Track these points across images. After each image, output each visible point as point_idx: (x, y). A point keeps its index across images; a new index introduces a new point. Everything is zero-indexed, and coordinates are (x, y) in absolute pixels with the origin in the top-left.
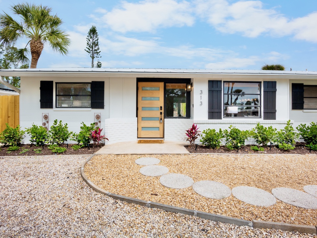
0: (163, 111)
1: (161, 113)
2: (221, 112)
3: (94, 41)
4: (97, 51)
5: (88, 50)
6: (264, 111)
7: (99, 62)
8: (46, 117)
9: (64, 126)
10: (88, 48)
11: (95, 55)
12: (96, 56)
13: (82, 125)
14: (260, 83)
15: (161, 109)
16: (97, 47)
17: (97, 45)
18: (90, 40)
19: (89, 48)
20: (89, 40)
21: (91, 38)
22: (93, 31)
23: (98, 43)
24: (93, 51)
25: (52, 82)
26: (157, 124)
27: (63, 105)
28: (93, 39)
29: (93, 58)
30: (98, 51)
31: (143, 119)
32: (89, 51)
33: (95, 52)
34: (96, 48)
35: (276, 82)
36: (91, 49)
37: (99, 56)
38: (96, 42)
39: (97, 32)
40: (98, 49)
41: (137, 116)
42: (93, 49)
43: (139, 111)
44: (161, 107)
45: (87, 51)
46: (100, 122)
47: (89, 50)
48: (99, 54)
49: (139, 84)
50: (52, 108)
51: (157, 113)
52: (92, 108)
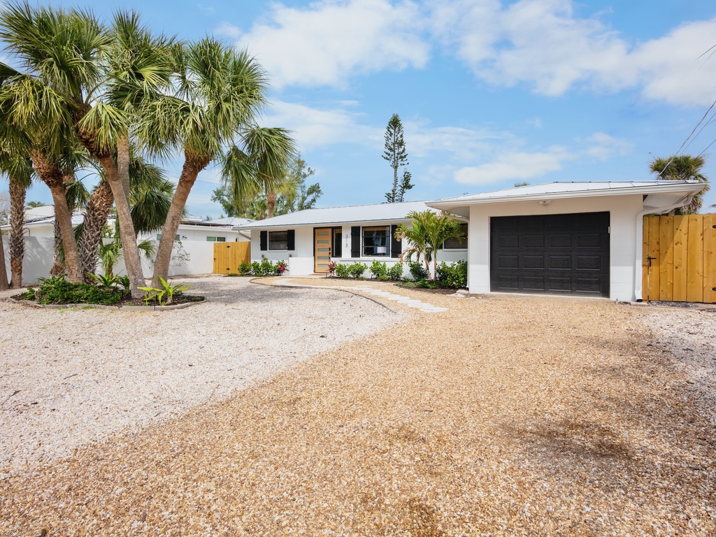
1: (330, 253)
2: (360, 252)
3: (396, 138)
5: (387, 156)
6: (391, 250)
7: (406, 173)
8: (262, 256)
9: (269, 262)
10: (387, 153)
11: (400, 162)
12: (402, 162)
13: (278, 262)
14: (390, 226)
15: (330, 250)
16: (403, 147)
17: (402, 144)
18: (390, 137)
19: (389, 152)
20: (389, 139)
21: (391, 134)
22: (395, 123)
23: (402, 140)
24: (396, 155)
25: (266, 231)
26: (327, 262)
28: (395, 136)
29: (396, 168)
30: (403, 155)
31: (319, 258)
32: (389, 157)
33: (399, 156)
34: (401, 150)
36: (392, 153)
37: (405, 163)
38: (400, 139)
39: (400, 122)
40: (403, 151)
41: (314, 255)
42: (396, 153)
43: (315, 252)
45: (386, 158)
47: (389, 155)
48: (404, 159)
49: (316, 230)
50: (266, 250)
51: (327, 254)
52: (288, 249)
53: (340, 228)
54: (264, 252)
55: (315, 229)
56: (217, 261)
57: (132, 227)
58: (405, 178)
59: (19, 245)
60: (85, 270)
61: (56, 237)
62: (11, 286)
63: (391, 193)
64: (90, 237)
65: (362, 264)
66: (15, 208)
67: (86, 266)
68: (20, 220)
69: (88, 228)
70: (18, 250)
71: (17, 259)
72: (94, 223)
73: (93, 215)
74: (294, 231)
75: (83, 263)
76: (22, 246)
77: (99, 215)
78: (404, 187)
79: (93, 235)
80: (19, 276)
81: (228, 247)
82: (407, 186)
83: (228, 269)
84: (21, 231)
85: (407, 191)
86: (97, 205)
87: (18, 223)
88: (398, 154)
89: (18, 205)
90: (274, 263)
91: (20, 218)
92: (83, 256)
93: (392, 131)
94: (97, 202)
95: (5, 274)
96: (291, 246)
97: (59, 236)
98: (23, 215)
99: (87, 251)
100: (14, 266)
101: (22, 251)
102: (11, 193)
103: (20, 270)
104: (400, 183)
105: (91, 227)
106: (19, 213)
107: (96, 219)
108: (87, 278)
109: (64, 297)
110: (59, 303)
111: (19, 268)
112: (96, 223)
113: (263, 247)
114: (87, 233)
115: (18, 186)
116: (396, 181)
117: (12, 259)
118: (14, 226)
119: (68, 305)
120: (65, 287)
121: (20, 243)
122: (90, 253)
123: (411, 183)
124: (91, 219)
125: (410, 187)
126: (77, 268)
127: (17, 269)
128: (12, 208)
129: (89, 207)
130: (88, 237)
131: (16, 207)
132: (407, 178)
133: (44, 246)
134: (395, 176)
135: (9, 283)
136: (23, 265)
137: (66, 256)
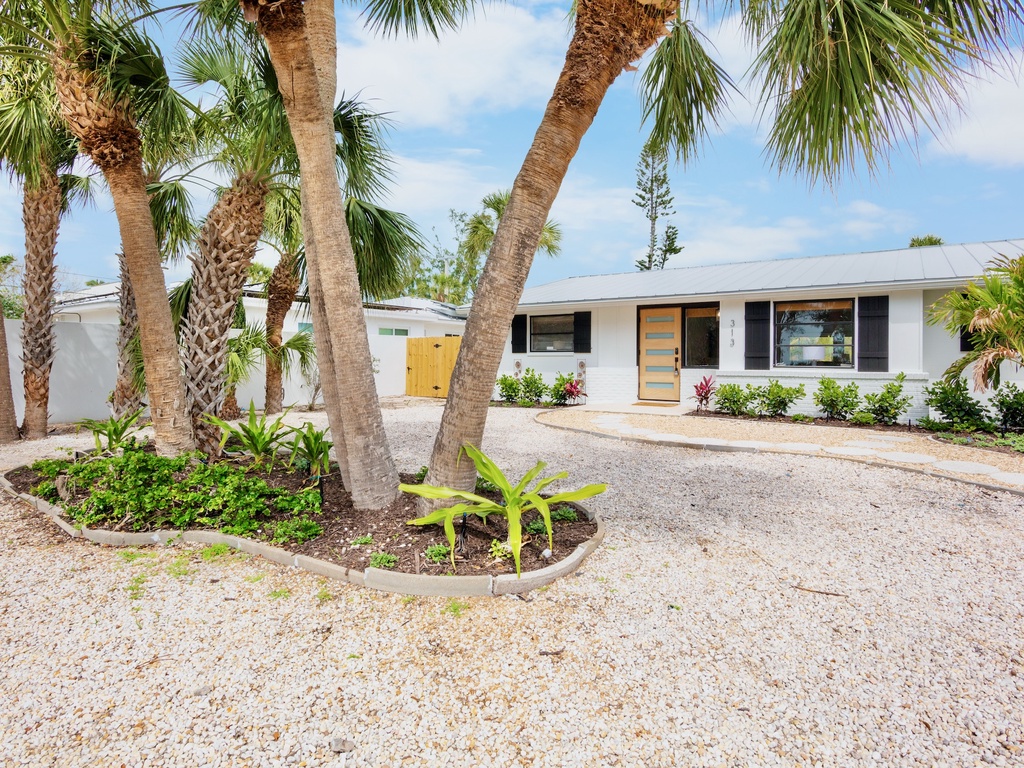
0: (679, 356)
1: (677, 360)
2: (768, 357)
3: (656, 171)
4: (664, 199)
5: (640, 200)
6: (859, 354)
7: (669, 228)
8: (518, 365)
9: (537, 377)
10: (641, 196)
11: (660, 210)
12: (664, 211)
13: (558, 377)
14: (853, 300)
15: (677, 353)
16: (665, 186)
17: (664, 181)
18: (645, 171)
19: (643, 193)
20: (644, 173)
21: (647, 166)
23: (665, 175)
24: (654, 200)
25: (525, 316)
26: (670, 377)
27: (549, 348)
28: (654, 168)
29: (654, 219)
30: (666, 198)
31: (649, 369)
32: (643, 202)
33: (659, 200)
34: (663, 191)
35: (887, 297)
36: (648, 196)
37: (670, 211)
38: (662, 173)
40: (667, 192)
41: (638, 364)
42: (655, 195)
43: (641, 356)
44: (677, 349)
45: (639, 204)
46: (584, 372)
47: (643, 198)
48: (669, 206)
49: (642, 312)
50: (525, 351)
51: (669, 360)
52: (575, 351)
53: (715, 305)
54: (519, 356)
55: (640, 308)
56: (413, 371)
57: (355, 276)
58: (668, 237)
59: (42, 341)
60: (196, 405)
61: (123, 324)
62: (22, 433)
63: (647, 259)
64: (209, 317)
65: (785, 384)
66: (33, 257)
67: (198, 394)
68: (45, 283)
69: (204, 293)
70: (41, 352)
71: (38, 372)
72: (219, 280)
73: (218, 259)
74: (590, 313)
75: (192, 385)
76: (48, 343)
77: (231, 259)
78: (666, 252)
79: (217, 312)
80: (41, 410)
81: (437, 346)
82: (671, 249)
83: (436, 388)
84: (48, 308)
85: (671, 257)
86: (226, 234)
87: (39, 290)
88: (658, 197)
89: (40, 249)
90: (549, 380)
91: (46, 278)
92: (191, 368)
93: (650, 160)
94: (225, 226)
95: (11, 404)
96: (582, 344)
97: (129, 320)
98: (52, 271)
99: (201, 355)
100: (31, 387)
101: (50, 353)
102: (27, 222)
103: (45, 397)
104: (660, 244)
105: (212, 291)
106: (43, 269)
107: (223, 270)
108: (202, 427)
109: (141, 509)
110: (127, 528)
111: (42, 391)
112: (224, 281)
113: (519, 346)
114: (201, 305)
115: (41, 207)
116: (654, 241)
117: (28, 372)
118: (33, 297)
119: (156, 536)
120: (148, 470)
121: (45, 335)
122: (210, 360)
123: (677, 244)
124: (213, 272)
125: (676, 251)
126: (176, 403)
127: (39, 395)
128: (28, 257)
129: (208, 240)
130: (204, 316)
131: (37, 253)
132: (671, 238)
133: (99, 347)
134: (653, 232)
135: (20, 424)
136: (51, 385)
137: (148, 368)
